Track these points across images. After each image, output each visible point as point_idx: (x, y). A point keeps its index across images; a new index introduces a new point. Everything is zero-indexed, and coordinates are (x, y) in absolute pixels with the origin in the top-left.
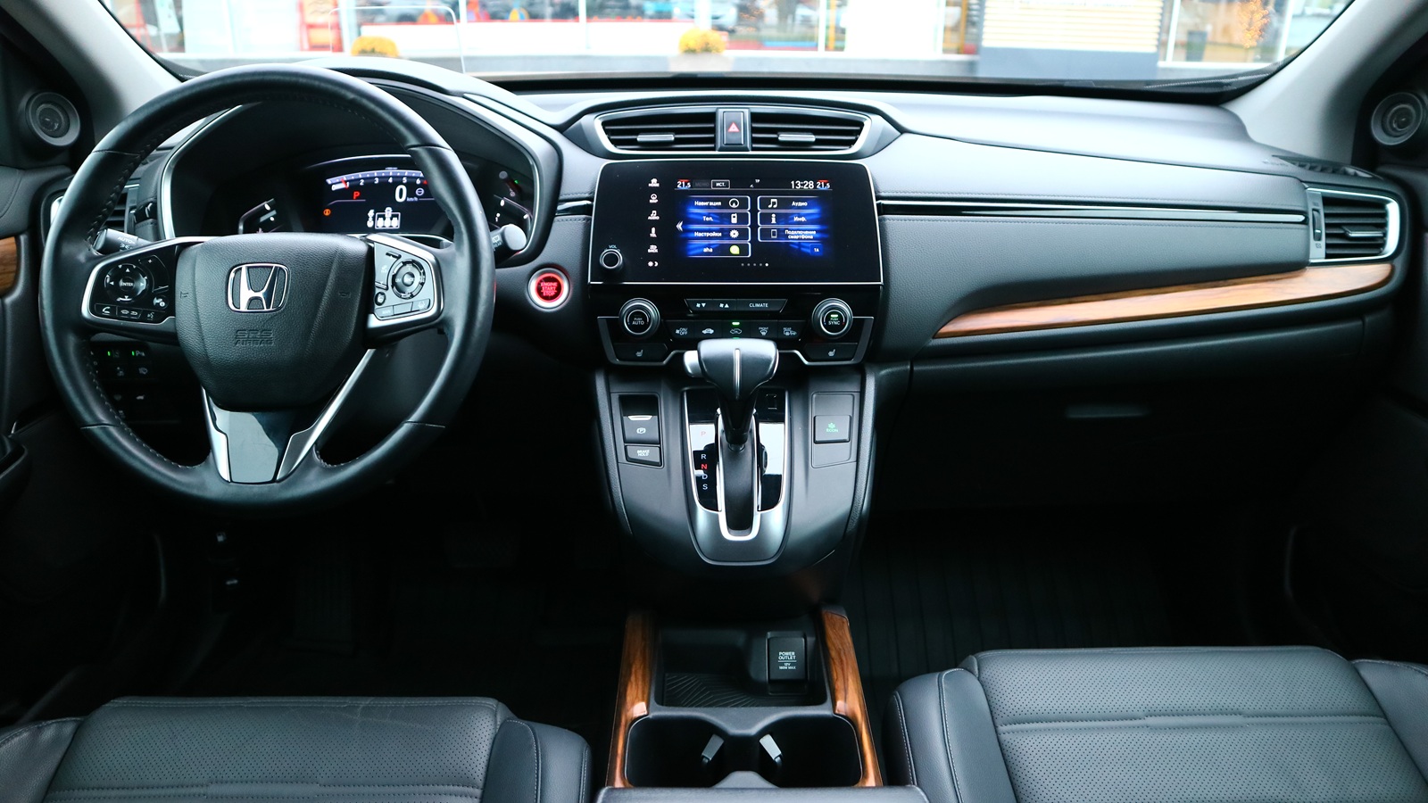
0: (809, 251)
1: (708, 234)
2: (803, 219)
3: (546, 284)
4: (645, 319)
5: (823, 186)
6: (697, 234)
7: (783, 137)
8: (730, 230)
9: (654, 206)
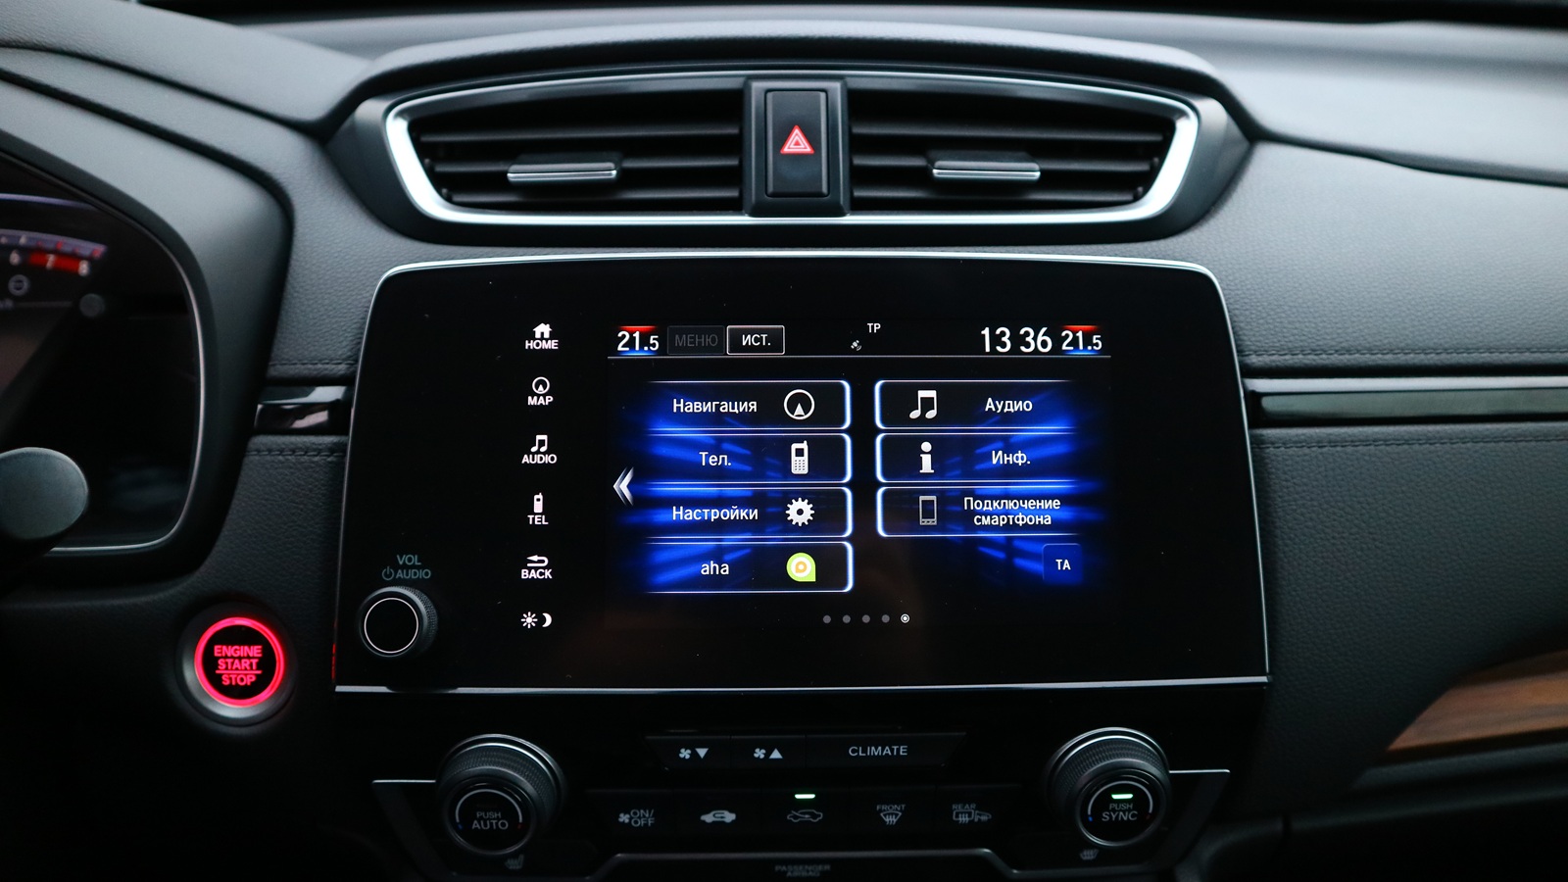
0: (1038, 567)
1: (714, 514)
2: (1020, 458)
3: (230, 651)
4: (508, 812)
5: (1081, 343)
6: (678, 514)
7: (947, 169)
8: (787, 498)
9: (540, 419)
